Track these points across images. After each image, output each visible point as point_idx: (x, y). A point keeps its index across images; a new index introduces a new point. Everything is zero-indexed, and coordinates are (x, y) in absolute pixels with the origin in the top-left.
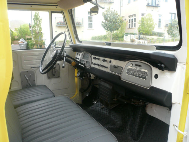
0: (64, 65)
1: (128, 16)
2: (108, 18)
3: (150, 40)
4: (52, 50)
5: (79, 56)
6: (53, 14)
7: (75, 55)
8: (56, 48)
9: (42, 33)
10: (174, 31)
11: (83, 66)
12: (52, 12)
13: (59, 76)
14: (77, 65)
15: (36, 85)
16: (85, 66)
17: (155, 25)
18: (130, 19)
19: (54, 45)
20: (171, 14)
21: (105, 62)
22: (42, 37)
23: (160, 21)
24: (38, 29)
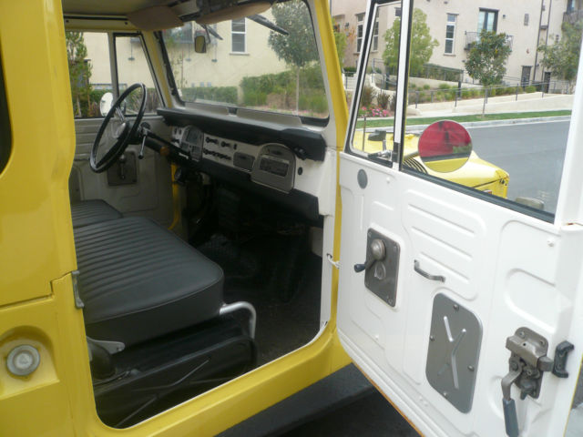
0: (141, 154)
1: (357, 15)
2: (290, 23)
3: (419, 90)
4: (117, 121)
5: (180, 136)
6: (118, 39)
7: (171, 133)
8: (126, 116)
9: (86, 62)
10: (485, 65)
11: (187, 157)
12: (116, 35)
13: (134, 181)
14: (173, 155)
15: (82, 199)
16: (190, 158)
17: (432, 47)
18: (360, 23)
19: (123, 108)
20: (483, 14)
21: (226, 148)
22: (89, 74)
23: (450, 32)
24: (75, 50)
